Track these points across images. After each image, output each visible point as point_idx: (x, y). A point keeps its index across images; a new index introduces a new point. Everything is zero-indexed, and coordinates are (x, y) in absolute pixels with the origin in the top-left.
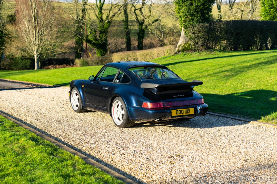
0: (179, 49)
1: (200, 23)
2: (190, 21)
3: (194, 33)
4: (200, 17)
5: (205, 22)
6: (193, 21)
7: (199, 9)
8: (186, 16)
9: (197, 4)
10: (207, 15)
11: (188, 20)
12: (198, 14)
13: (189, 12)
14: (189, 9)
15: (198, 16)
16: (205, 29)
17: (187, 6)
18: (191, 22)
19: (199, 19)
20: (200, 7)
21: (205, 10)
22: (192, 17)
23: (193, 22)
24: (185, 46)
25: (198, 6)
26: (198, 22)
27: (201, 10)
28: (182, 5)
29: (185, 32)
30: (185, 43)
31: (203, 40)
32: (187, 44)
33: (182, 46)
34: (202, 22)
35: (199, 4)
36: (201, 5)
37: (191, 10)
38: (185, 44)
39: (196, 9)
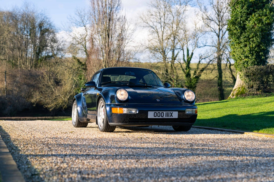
0: (233, 93)
1: (255, 65)
2: (244, 64)
3: (248, 76)
4: (255, 59)
5: (261, 64)
6: (247, 63)
7: (253, 50)
8: (240, 59)
9: (251, 45)
10: (263, 57)
11: (242, 62)
12: (253, 56)
13: (243, 54)
14: (244, 51)
15: (252, 58)
16: (260, 71)
17: (241, 48)
18: (246, 65)
19: (254, 61)
20: (255, 48)
21: (261, 52)
22: (246, 60)
23: (248, 65)
24: (239, 90)
25: (253, 48)
26: (253, 64)
27: (256, 51)
28: (237, 47)
29: (240, 76)
30: (239, 86)
31: (258, 83)
32: (242, 88)
33: (237, 90)
34: (258, 64)
35: (254, 45)
36: (255, 47)
37: (245, 52)
38: (239, 88)
39: (250, 51)
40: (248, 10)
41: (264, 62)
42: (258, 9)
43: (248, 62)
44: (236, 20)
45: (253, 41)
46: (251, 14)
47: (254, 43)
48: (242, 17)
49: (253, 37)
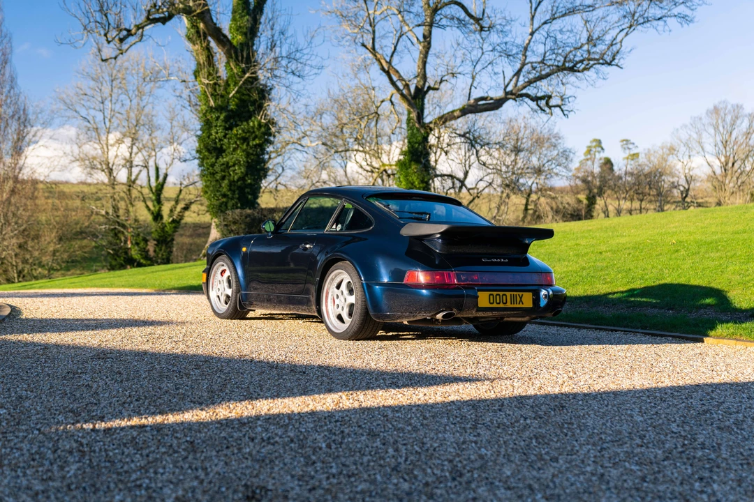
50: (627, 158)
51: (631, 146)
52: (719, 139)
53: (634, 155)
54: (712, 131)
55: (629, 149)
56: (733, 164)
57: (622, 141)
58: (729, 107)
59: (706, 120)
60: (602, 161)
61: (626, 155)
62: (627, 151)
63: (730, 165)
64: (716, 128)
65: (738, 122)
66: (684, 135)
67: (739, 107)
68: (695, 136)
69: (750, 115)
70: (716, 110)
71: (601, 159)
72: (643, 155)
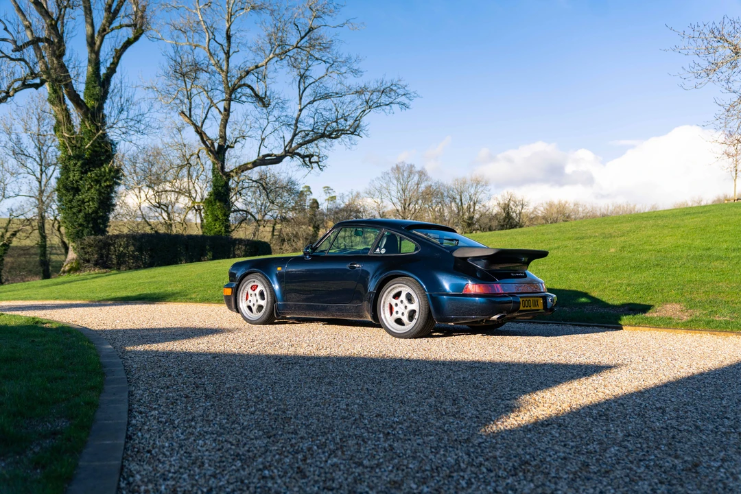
0: (64, 270)
1: (91, 235)
2: (78, 233)
3: (83, 248)
4: (92, 227)
5: (99, 234)
6: (82, 233)
7: (89, 217)
8: (73, 227)
9: (87, 211)
10: (101, 226)
11: (75, 231)
12: (89, 224)
13: (77, 221)
14: (77, 218)
15: (89, 227)
16: (99, 242)
17: (74, 213)
19: (91, 230)
20: (91, 215)
21: (99, 219)
22: (80, 228)
24: (73, 265)
25: (88, 214)
26: (89, 234)
27: (93, 219)
29: (73, 246)
30: (71, 260)
31: (96, 257)
32: (75, 263)
33: (69, 265)
34: (95, 235)
35: (90, 211)
36: (92, 213)
37: (79, 219)
38: (72, 263)
39: (86, 217)
40: (82, 168)
41: (103, 232)
42: (95, 168)
43: (83, 231)
44: (67, 179)
45: (88, 206)
46: (86, 172)
47: (91, 208)
48: (74, 176)
49: (88, 202)
50: (328, 200)
51: (330, 191)
52: (400, 188)
53: (333, 197)
54: (395, 182)
55: (329, 193)
56: (409, 205)
57: (325, 188)
58: (406, 165)
59: (391, 175)
60: (311, 201)
61: (327, 198)
62: (328, 195)
63: (407, 205)
64: (398, 179)
65: (412, 176)
66: (378, 185)
67: (412, 166)
68: (385, 185)
69: (419, 172)
70: (398, 168)
71: (310, 200)
72: (339, 198)
